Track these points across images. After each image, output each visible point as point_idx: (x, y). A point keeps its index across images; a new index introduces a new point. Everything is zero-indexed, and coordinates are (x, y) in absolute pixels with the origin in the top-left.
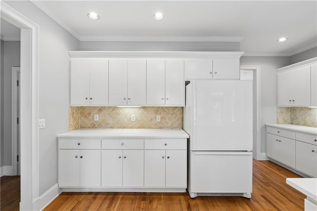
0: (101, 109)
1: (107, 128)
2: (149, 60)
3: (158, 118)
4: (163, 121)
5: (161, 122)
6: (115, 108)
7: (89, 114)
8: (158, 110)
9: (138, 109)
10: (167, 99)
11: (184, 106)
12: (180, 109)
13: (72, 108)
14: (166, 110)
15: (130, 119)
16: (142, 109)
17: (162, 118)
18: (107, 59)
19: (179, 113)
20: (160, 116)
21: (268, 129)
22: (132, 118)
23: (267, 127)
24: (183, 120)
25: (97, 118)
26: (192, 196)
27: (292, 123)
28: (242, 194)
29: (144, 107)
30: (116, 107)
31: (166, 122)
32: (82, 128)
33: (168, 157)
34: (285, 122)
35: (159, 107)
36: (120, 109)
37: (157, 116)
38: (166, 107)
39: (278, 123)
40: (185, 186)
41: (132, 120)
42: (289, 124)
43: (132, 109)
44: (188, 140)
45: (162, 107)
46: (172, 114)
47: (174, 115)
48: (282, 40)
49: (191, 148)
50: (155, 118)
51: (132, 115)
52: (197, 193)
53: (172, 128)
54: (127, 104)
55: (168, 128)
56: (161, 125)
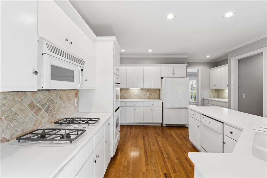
1: (124, 99)
2: (145, 67)
3: (148, 94)
4: (151, 95)
5: (149, 96)
8: (148, 90)
9: (139, 90)
10: (153, 85)
11: (160, 88)
12: (159, 90)
14: (152, 90)
15: (135, 94)
16: (141, 90)
17: (150, 94)
19: (158, 92)
20: (149, 93)
21: (205, 101)
22: (136, 94)
23: (204, 100)
24: (160, 95)
26: (164, 126)
27: (217, 98)
28: (185, 125)
30: (129, 89)
31: (152, 96)
33: (154, 110)
34: (214, 97)
35: (148, 89)
36: (130, 90)
37: (148, 93)
38: (152, 89)
39: (210, 98)
40: (161, 122)
41: (136, 95)
42: (216, 98)
43: (136, 90)
44: (162, 103)
45: (150, 89)
46: (155, 92)
47: (156, 93)
48: (208, 56)
49: (164, 106)
50: (147, 94)
51: (136, 93)
52: (166, 125)
53: (155, 99)
54: (135, 87)
55: (153, 99)
56: (150, 97)
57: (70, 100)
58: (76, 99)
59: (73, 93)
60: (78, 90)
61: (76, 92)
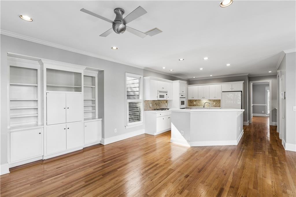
0: (196, 101)
2: (210, 86)
3: (215, 103)
4: (216, 104)
6: (200, 100)
7: (192, 102)
8: (214, 101)
9: (208, 100)
10: (216, 97)
11: (220, 99)
13: (188, 100)
14: (217, 101)
17: (216, 103)
18: (198, 86)
24: (220, 104)
25: (195, 103)
29: (210, 100)
32: (190, 106)
50: (213, 103)
54: (203, 99)
55: (218, 107)
56: (216, 106)
57: (164, 104)
58: (166, 104)
59: (165, 101)
60: (167, 100)
61: (167, 101)
